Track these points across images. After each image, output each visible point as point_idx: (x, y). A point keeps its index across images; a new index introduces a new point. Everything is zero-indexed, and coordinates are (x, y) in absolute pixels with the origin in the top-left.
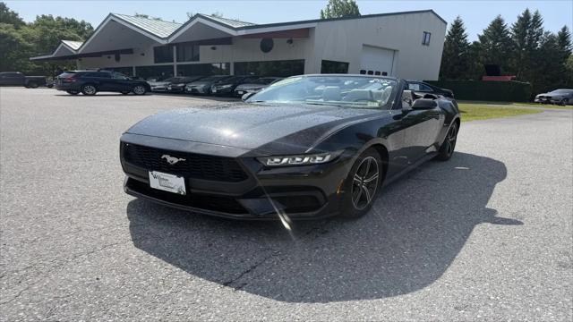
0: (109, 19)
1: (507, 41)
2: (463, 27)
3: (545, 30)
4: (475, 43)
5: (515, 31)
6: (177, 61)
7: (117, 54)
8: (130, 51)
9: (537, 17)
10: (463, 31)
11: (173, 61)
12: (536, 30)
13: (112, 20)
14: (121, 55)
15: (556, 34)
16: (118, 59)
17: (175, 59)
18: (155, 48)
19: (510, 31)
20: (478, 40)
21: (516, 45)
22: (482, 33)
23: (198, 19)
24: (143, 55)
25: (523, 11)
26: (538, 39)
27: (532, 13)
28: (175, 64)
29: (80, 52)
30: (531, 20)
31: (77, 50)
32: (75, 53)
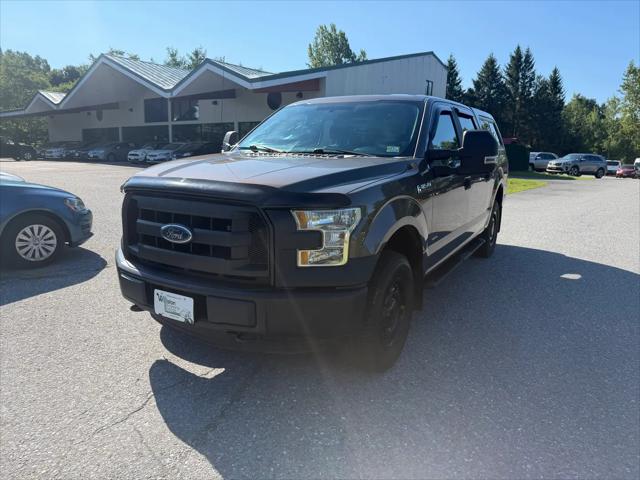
0: (100, 62)
1: (501, 88)
2: (457, 69)
3: (537, 74)
4: (470, 90)
5: (509, 74)
6: (173, 120)
7: (100, 109)
8: (115, 106)
9: (528, 56)
10: (457, 74)
11: (167, 120)
12: (528, 74)
13: (103, 63)
14: (104, 112)
15: (548, 79)
16: (100, 116)
17: (170, 118)
18: (146, 101)
19: (504, 74)
20: (472, 87)
21: (509, 92)
22: (476, 78)
23: (208, 66)
24: (131, 110)
25: (515, 49)
26: (531, 86)
27: (524, 52)
28: (170, 123)
29: (61, 107)
30: (523, 60)
31: (58, 105)
32: (55, 108)
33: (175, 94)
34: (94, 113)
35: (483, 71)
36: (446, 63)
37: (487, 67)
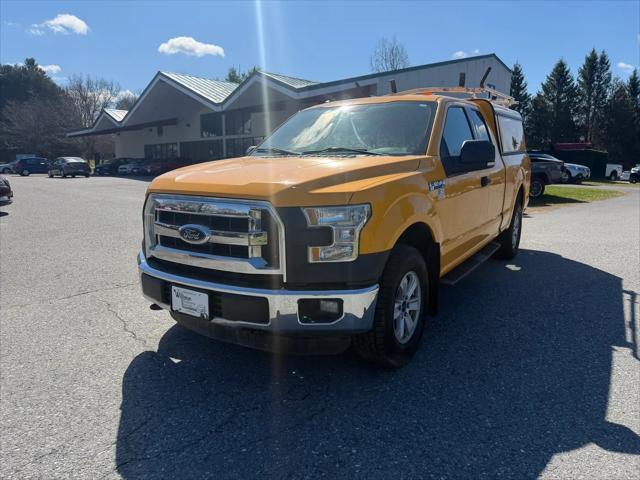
0: (157, 79)
1: (572, 92)
2: (523, 73)
3: (613, 75)
6: (227, 134)
7: (160, 125)
8: (173, 122)
9: (603, 58)
11: (222, 134)
12: (604, 75)
13: (160, 80)
14: (164, 128)
16: (160, 132)
17: (224, 132)
18: (202, 116)
19: (576, 76)
20: (541, 90)
22: (545, 82)
23: (257, 78)
24: (188, 125)
25: (590, 50)
26: (607, 87)
27: (599, 55)
28: (224, 137)
29: (123, 124)
30: (598, 60)
31: (121, 122)
32: (118, 125)
33: (225, 107)
34: (155, 129)
35: (553, 75)
36: (512, 68)
37: (556, 70)
